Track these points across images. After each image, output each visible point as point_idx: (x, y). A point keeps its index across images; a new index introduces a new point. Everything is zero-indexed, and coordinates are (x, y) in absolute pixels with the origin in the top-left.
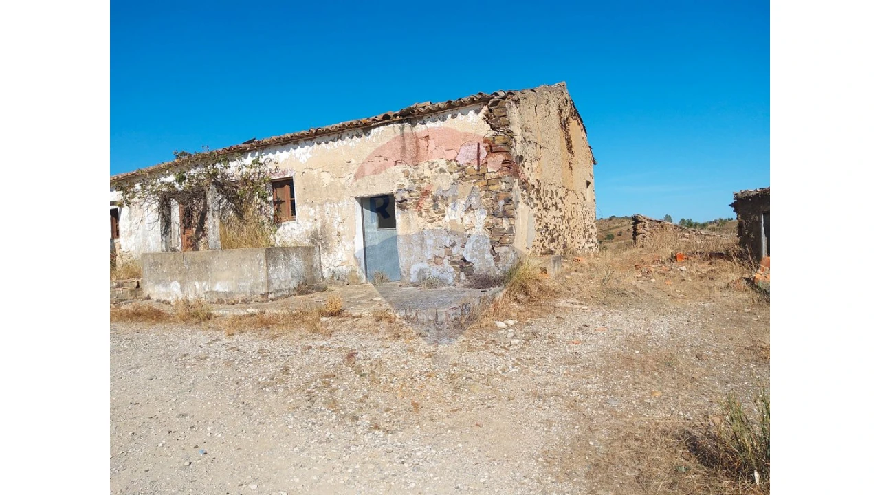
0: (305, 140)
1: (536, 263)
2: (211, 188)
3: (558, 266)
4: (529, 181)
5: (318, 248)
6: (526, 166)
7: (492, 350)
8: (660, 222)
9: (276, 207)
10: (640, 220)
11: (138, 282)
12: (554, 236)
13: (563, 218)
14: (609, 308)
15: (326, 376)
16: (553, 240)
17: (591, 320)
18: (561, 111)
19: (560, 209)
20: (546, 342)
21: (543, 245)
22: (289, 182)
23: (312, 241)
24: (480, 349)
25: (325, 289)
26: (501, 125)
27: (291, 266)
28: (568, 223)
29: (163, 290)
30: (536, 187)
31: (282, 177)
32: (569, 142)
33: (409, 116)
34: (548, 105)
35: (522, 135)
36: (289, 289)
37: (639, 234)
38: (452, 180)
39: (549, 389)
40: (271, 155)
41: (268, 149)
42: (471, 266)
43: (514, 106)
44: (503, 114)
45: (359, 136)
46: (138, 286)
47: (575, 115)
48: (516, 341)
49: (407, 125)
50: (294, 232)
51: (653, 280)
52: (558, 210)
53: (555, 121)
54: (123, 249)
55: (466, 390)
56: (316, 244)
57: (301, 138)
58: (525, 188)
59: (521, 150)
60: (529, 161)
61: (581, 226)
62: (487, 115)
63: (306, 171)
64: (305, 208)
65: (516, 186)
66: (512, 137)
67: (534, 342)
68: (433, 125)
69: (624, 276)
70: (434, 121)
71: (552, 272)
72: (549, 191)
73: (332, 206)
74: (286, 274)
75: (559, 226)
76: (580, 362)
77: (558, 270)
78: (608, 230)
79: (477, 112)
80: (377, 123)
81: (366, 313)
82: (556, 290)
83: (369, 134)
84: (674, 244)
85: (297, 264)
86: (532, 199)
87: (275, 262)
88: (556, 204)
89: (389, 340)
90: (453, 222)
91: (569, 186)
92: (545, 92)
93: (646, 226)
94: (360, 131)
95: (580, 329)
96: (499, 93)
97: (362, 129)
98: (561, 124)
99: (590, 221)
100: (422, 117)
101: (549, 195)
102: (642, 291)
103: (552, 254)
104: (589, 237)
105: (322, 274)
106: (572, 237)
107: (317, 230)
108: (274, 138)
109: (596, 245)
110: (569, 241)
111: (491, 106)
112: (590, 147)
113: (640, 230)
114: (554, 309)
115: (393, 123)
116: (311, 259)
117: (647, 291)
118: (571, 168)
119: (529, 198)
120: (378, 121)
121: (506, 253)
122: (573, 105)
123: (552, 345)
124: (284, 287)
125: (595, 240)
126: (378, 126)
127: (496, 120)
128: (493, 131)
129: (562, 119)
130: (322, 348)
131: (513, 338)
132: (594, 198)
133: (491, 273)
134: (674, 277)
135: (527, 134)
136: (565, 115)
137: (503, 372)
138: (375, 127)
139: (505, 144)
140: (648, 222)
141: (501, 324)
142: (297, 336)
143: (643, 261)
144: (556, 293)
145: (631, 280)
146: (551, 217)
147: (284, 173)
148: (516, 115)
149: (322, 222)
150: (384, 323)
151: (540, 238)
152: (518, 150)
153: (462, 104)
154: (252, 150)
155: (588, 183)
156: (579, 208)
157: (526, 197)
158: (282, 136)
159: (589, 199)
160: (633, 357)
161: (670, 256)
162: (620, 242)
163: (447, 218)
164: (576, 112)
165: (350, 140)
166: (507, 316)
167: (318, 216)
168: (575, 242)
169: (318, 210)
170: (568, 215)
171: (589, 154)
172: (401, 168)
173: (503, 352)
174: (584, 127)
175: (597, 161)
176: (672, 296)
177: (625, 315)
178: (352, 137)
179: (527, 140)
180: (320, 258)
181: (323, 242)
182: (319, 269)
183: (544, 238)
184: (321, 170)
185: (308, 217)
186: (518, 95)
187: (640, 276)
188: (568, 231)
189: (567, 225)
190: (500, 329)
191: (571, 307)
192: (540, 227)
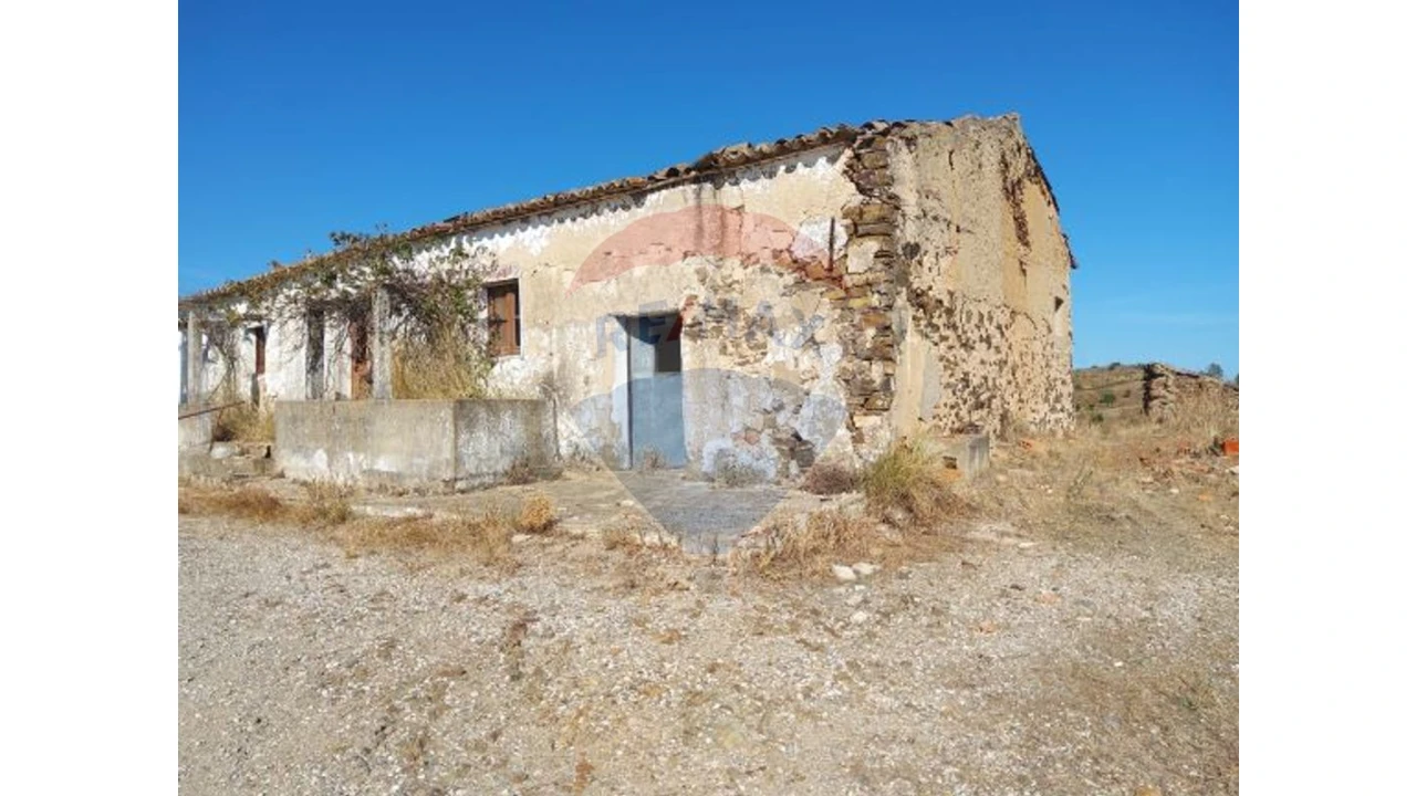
0: (539, 216)
1: (936, 450)
2: (379, 294)
3: (981, 458)
4: (931, 293)
5: (552, 403)
6: (927, 264)
7: (804, 636)
8: (1196, 377)
9: (492, 329)
10: (1158, 372)
11: (269, 448)
12: (983, 398)
13: (1002, 363)
14: (1076, 547)
15: (445, 674)
16: (979, 406)
17: (1031, 574)
18: (1006, 166)
19: (997, 348)
20: (924, 620)
21: (957, 415)
22: (511, 287)
23: (545, 391)
24: (780, 631)
25: (558, 476)
26: (876, 184)
27: (501, 434)
28: (1014, 374)
29: (303, 463)
30: (946, 304)
31: (502, 278)
32: (1020, 223)
33: (711, 171)
34: (978, 152)
35: (919, 205)
36: (495, 474)
37: (1156, 398)
38: (781, 287)
39: (893, 756)
40: (485, 242)
41: (482, 231)
42: (809, 450)
43: (905, 150)
44: (881, 163)
45: (626, 207)
46: (268, 455)
47: (1036, 175)
48: (860, 616)
49: (708, 186)
50: (516, 373)
51: (1175, 491)
52: (992, 350)
53: (991, 182)
54: (270, 392)
55: (709, 740)
56: (550, 398)
57: (534, 210)
58: (921, 306)
59: (915, 234)
60: (932, 252)
61: (1040, 380)
62: (850, 166)
63: (539, 269)
64: (535, 332)
65: (901, 301)
66: (897, 208)
67: (900, 620)
68: (751, 185)
69: (1117, 480)
70: (754, 179)
71: (968, 468)
72: (975, 313)
73: (578, 331)
74: (489, 447)
75: (994, 379)
76: (985, 682)
77: (979, 464)
78: (1107, 385)
79: (833, 160)
80: (655, 185)
81: (594, 532)
82: (973, 504)
83: (643, 204)
84: (1221, 419)
85: (512, 430)
86: (936, 328)
87: (471, 425)
88: (988, 337)
89: (610, 594)
90: (779, 366)
91: (1015, 304)
92: (972, 128)
93: (1170, 383)
94: (629, 200)
95: (1004, 594)
96: (876, 124)
97: (632, 195)
98: (1006, 189)
99: (1059, 371)
100: (734, 172)
101: (975, 320)
102: (1148, 513)
103: (977, 432)
104: (1057, 400)
105: (558, 450)
106: (1021, 401)
107: (551, 373)
108: (489, 211)
109: (1070, 415)
110: (1013, 407)
111: (860, 147)
112: (1065, 236)
113: (1157, 390)
114: (963, 543)
115: (682, 183)
116: (540, 422)
117: (1158, 514)
118: (1024, 271)
119: (930, 324)
120: (658, 181)
121: (874, 429)
122: (1031, 156)
123: (934, 630)
124: (485, 470)
125: (1069, 406)
126: (659, 189)
127: (867, 175)
128: (861, 197)
129: (1009, 180)
130: (483, 600)
131: (858, 607)
132: (1070, 329)
133: (846, 464)
134: (1217, 486)
135: (930, 203)
136: (1013, 175)
137: (807, 696)
138: (652, 191)
139: (882, 219)
140: (1172, 377)
141: (844, 572)
142: (454, 570)
143: (1158, 450)
144: (972, 509)
145: (1131, 488)
146: (976, 364)
147: (505, 273)
148: (908, 166)
149: (561, 359)
150: (618, 555)
151: (952, 400)
152: (909, 232)
153: (805, 146)
154: (457, 232)
155: (1059, 302)
156: (1037, 347)
157: (923, 323)
158: (502, 208)
159: (1059, 331)
160: (1108, 677)
161: (1211, 444)
162: (1126, 408)
163: (769, 358)
164: (1038, 169)
165: (611, 214)
166: (862, 555)
167: (554, 348)
168: (1027, 410)
169: (554, 336)
170: (1014, 358)
171: (1062, 248)
172: (694, 263)
173: (825, 640)
174: (1054, 199)
175: (1077, 261)
176: (1210, 528)
177: (1106, 568)
178: (615, 210)
179: (931, 215)
180: (555, 422)
181: (561, 393)
182: (552, 439)
183: (960, 401)
184: (562, 267)
185: (540, 349)
186: (915, 129)
187: (1149, 479)
188: (1012, 388)
189: (1011, 377)
190: (840, 583)
191: (996, 540)
192: (952, 380)
